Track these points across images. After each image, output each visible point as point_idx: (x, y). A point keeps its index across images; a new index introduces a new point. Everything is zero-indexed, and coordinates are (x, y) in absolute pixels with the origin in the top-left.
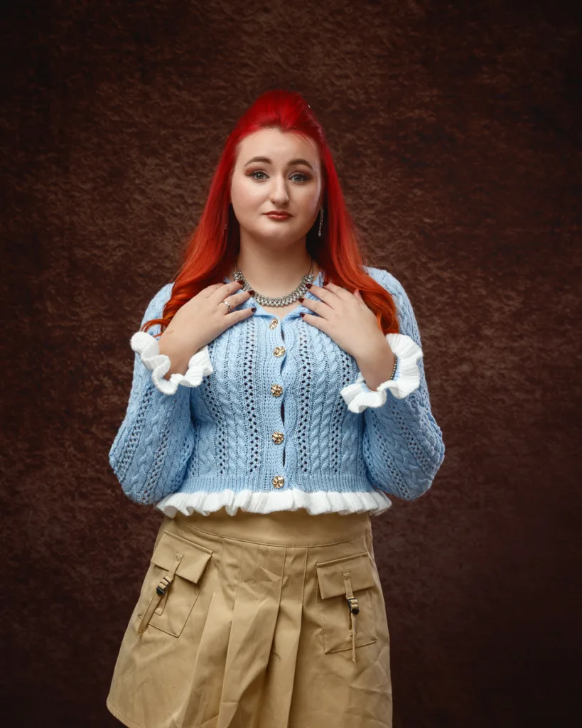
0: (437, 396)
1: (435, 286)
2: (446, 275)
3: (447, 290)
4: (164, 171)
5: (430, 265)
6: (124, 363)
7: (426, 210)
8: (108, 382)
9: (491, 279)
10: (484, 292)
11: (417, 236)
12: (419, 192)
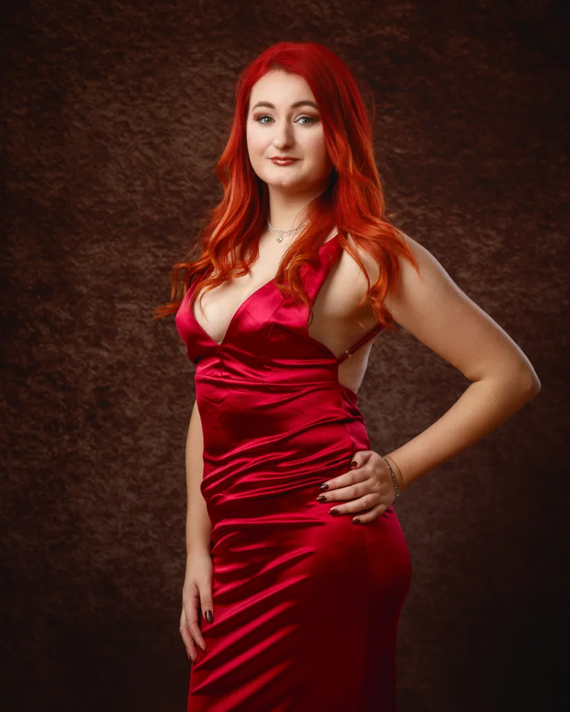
0: (406, 346)
1: (406, 224)
2: (418, 211)
3: (419, 228)
4: (106, 94)
5: (401, 201)
6: (62, 309)
7: (397, 139)
8: (44, 329)
9: (469, 217)
10: (460, 231)
11: (387, 168)
12: (389, 119)
